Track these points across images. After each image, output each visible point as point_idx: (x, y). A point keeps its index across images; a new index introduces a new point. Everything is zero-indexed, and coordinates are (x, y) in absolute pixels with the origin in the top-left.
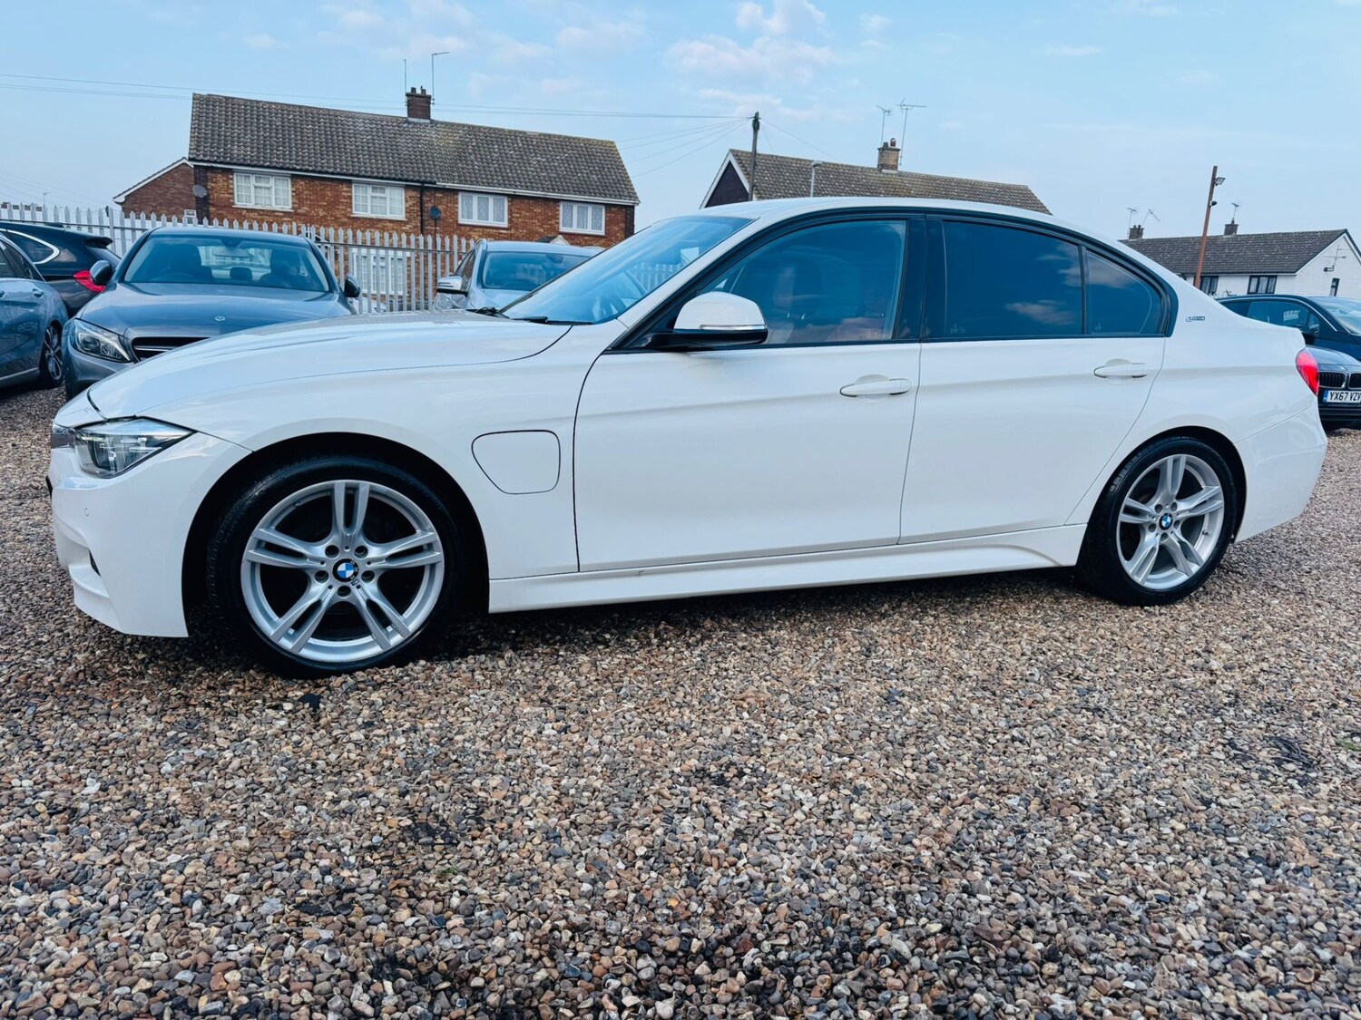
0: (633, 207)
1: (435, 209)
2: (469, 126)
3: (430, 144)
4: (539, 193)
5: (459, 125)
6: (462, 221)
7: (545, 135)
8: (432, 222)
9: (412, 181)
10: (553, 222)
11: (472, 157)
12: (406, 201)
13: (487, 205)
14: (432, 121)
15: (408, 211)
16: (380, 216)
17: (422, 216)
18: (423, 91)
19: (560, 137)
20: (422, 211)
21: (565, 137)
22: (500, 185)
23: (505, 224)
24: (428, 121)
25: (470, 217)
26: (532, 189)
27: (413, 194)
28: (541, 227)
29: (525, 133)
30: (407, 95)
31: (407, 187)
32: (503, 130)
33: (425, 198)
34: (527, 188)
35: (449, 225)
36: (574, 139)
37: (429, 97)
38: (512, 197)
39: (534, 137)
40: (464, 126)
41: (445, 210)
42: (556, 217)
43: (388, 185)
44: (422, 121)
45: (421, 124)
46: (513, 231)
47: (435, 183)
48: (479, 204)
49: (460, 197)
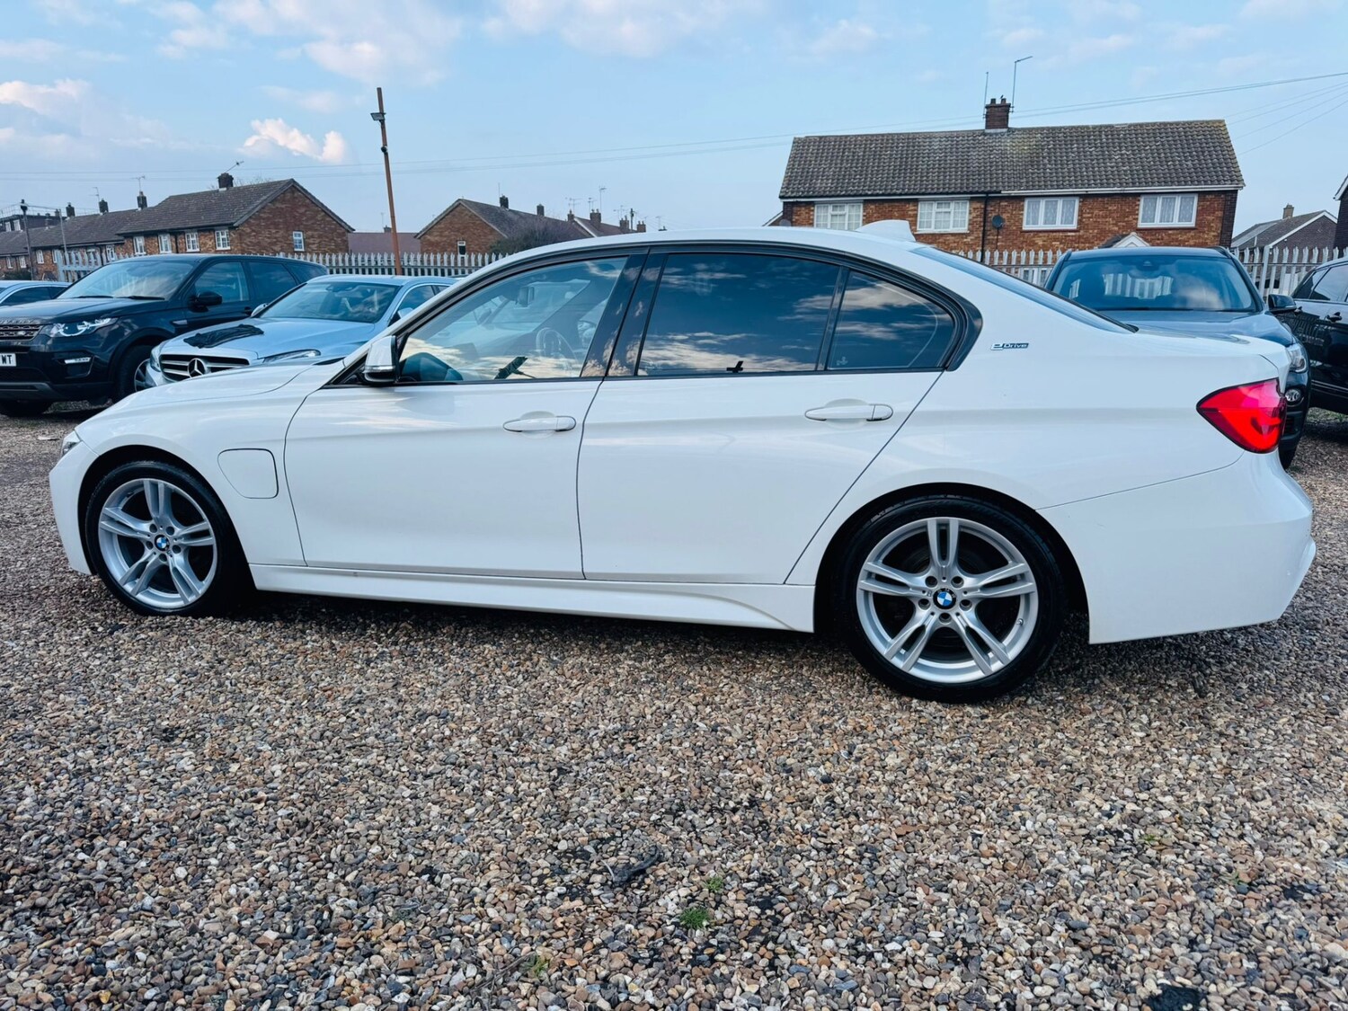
0: (1236, 192)
1: (998, 218)
2: (1048, 129)
3: (1003, 153)
4: (1116, 190)
5: (1037, 130)
6: (1026, 227)
7: (1136, 125)
8: (995, 232)
9: (977, 193)
10: (1130, 218)
11: (1046, 161)
12: (970, 213)
13: (1055, 210)
14: (1009, 130)
15: (971, 223)
16: (942, 230)
17: (984, 226)
18: (1004, 100)
19: (1155, 124)
20: (985, 221)
22: (1072, 186)
23: (1073, 226)
24: (1005, 130)
25: (1035, 222)
26: (1108, 185)
27: (978, 205)
28: (1116, 225)
29: (1111, 126)
30: (987, 107)
31: (972, 199)
32: (1087, 127)
33: (989, 209)
34: (1102, 186)
35: (1012, 233)
37: (1009, 106)
38: (1084, 197)
39: (1123, 128)
40: (1043, 129)
41: (1009, 219)
42: (1134, 213)
43: (953, 200)
44: (999, 130)
45: (997, 134)
46: (1082, 232)
47: (1001, 192)
48: (1046, 208)
49: (1026, 203)
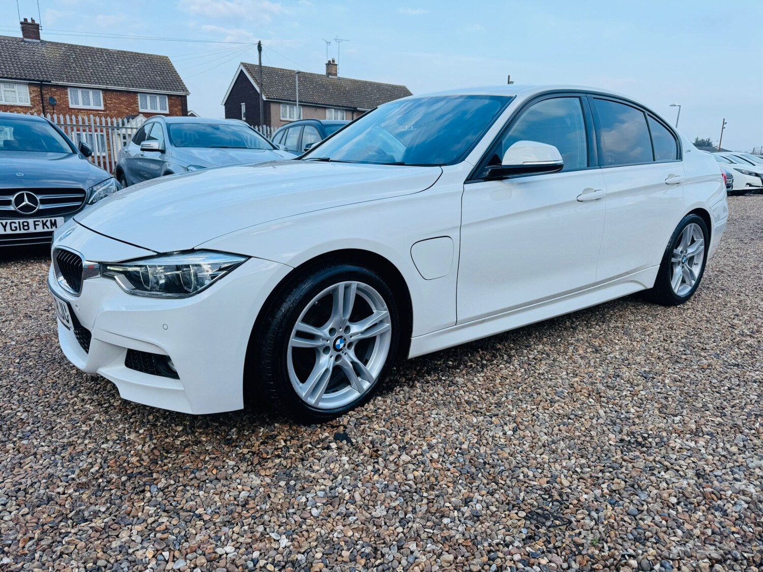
0: (186, 96)
1: (51, 98)
2: (69, 45)
3: (43, 56)
4: (124, 88)
5: (61, 44)
6: (71, 106)
7: (122, 52)
8: (51, 107)
9: (34, 80)
10: (134, 106)
11: (74, 65)
12: (30, 93)
13: (88, 96)
14: (42, 41)
15: (32, 100)
16: (12, 104)
17: (43, 103)
18: (33, 21)
19: (132, 53)
20: (42, 100)
21: (135, 53)
22: (96, 83)
23: (102, 108)
24: (38, 41)
25: (77, 103)
26: (119, 85)
27: (35, 89)
28: (127, 109)
29: (108, 50)
30: (21, 23)
31: (30, 84)
32: (93, 48)
33: (44, 92)
34: (115, 85)
35: (63, 109)
36: (141, 54)
37: (38, 25)
38: (105, 91)
39: (115, 53)
40: (65, 44)
41: (60, 100)
42: (136, 102)
43: (16, 83)
44: (34, 41)
45: (34, 43)
46: (108, 112)
47: (50, 82)
48: (83, 95)
49: (69, 90)
